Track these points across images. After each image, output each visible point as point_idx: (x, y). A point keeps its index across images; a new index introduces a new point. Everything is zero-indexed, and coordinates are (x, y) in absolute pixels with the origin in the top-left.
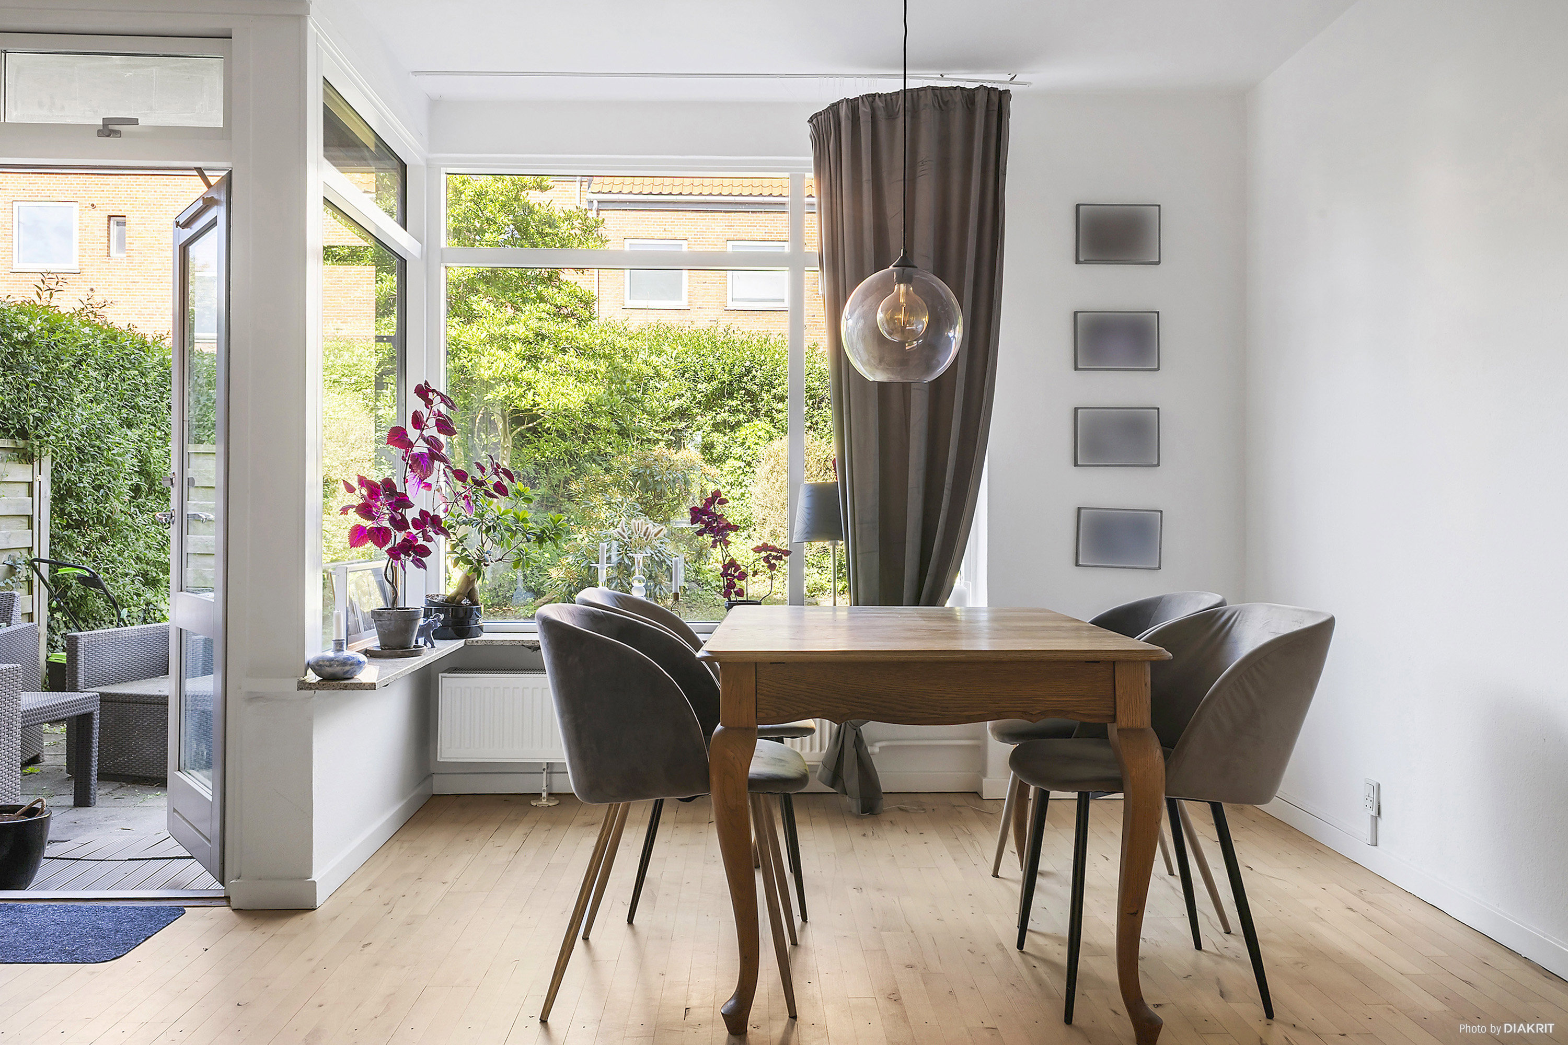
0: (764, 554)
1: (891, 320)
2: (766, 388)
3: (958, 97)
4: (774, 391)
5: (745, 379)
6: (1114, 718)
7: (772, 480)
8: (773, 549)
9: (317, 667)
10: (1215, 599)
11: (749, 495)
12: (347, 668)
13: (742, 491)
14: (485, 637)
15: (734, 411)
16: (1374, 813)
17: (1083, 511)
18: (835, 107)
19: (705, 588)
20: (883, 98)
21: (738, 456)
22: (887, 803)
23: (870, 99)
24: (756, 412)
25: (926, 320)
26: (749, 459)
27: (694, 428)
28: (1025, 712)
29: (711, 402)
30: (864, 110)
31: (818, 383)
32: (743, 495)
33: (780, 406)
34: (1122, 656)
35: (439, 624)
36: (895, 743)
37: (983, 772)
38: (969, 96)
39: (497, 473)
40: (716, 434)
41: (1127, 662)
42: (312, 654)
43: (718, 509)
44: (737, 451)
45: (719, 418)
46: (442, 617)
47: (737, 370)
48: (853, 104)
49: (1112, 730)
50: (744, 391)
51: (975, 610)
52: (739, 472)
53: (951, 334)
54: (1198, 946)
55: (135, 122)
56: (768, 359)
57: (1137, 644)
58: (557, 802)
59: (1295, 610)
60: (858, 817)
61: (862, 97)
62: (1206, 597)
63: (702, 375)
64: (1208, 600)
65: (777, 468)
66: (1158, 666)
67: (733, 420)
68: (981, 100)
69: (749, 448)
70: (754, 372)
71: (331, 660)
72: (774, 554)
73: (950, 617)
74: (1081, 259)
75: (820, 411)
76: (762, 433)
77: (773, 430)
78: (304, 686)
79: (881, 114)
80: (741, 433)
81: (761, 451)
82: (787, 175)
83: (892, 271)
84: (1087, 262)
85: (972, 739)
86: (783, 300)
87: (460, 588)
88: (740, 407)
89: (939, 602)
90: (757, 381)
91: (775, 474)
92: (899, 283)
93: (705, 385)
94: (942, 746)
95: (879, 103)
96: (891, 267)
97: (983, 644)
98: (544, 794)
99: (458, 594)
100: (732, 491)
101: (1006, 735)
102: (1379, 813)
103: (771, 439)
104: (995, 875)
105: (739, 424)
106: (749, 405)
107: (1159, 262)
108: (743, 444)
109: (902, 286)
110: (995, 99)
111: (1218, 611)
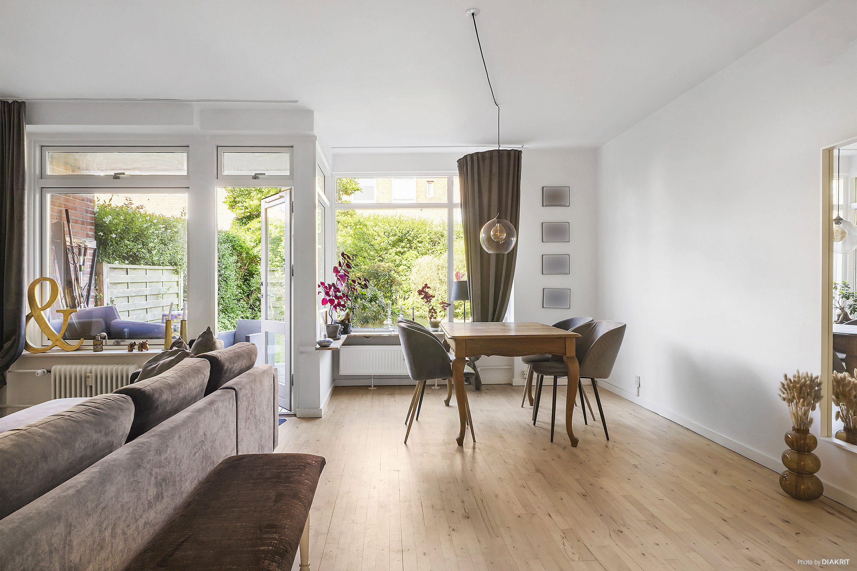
0: (442, 305)
1: (495, 235)
2: (415, 238)
3: (505, 153)
4: (418, 239)
5: (407, 235)
6: (565, 354)
7: (418, 274)
8: (445, 303)
9: (319, 343)
10: (591, 319)
11: (409, 279)
12: (329, 343)
13: (406, 277)
14: (352, 334)
15: (403, 247)
16: (638, 386)
17: (545, 289)
18: (466, 157)
19: (394, 315)
20: (481, 154)
21: (405, 264)
22: (483, 387)
23: (477, 154)
24: (411, 247)
25: (505, 235)
26: (409, 265)
27: (388, 254)
28: (541, 353)
29: (394, 244)
30: (475, 158)
31: (434, 236)
32: (406, 279)
33: (420, 245)
34: (568, 336)
35: (342, 330)
36: (484, 368)
37: (513, 376)
38: (509, 152)
39: (365, 281)
40: (396, 256)
41: (569, 338)
42: (318, 339)
43: (427, 290)
44: (404, 262)
45: (398, 250)
46: (343, 327)
47: (404, 232)
48: (472, 155)
49: (565, 358)
50: (407, 239)
51: (510, 323)
52: (405, 270)
53: (512, 239)
54: (586, 424)
55: (264, 174)
56: (416, 227)
57: (569, 332)
58: (376, 388)
59: (615, 322)
60: (474, 391)
61: (474, 153)
62: (588, 318)
63: (391, 234)
64: (588, 319)
65: (420, 269)
66: (577, 339)
67: (402, 251)
68: (512, 154)
69: (409, 261)
70: (410, 232)
71: (324, 341)
72: (446, 305)
73: (504, 325)
74: (544, 205)
75: (435, 247)
76: (414, 256)
77: (418, 255)
78: (317, 349)
79: (480, 159)
80: (405, 256)
81: (414, 263)
82: (447, 177)
83: (495, 220)
84: (546, 206)
85: (509, 366)
86: (413, 200)
87: (345, 317)
88: (405, 246)
89: (501, 320)
90: (411, 235)
91: (419, 271)
92: (497, 223)
93: (393, 237)
94: (499, 368)
95: (480, 155)
96: (495, 219)
97: (513, 333)
98: (372, 386)
99: (344, 319)
100: (402, 278)
101: (527, 362)
102: (640, 386)
103: (417, 258)
104: (522, 407)
105: (405, 252)
106: (408, 244)
107: (569, 206)
108: (406, 260)
109: (498, 224)
110: (517, 153)
111: (592, 323)
